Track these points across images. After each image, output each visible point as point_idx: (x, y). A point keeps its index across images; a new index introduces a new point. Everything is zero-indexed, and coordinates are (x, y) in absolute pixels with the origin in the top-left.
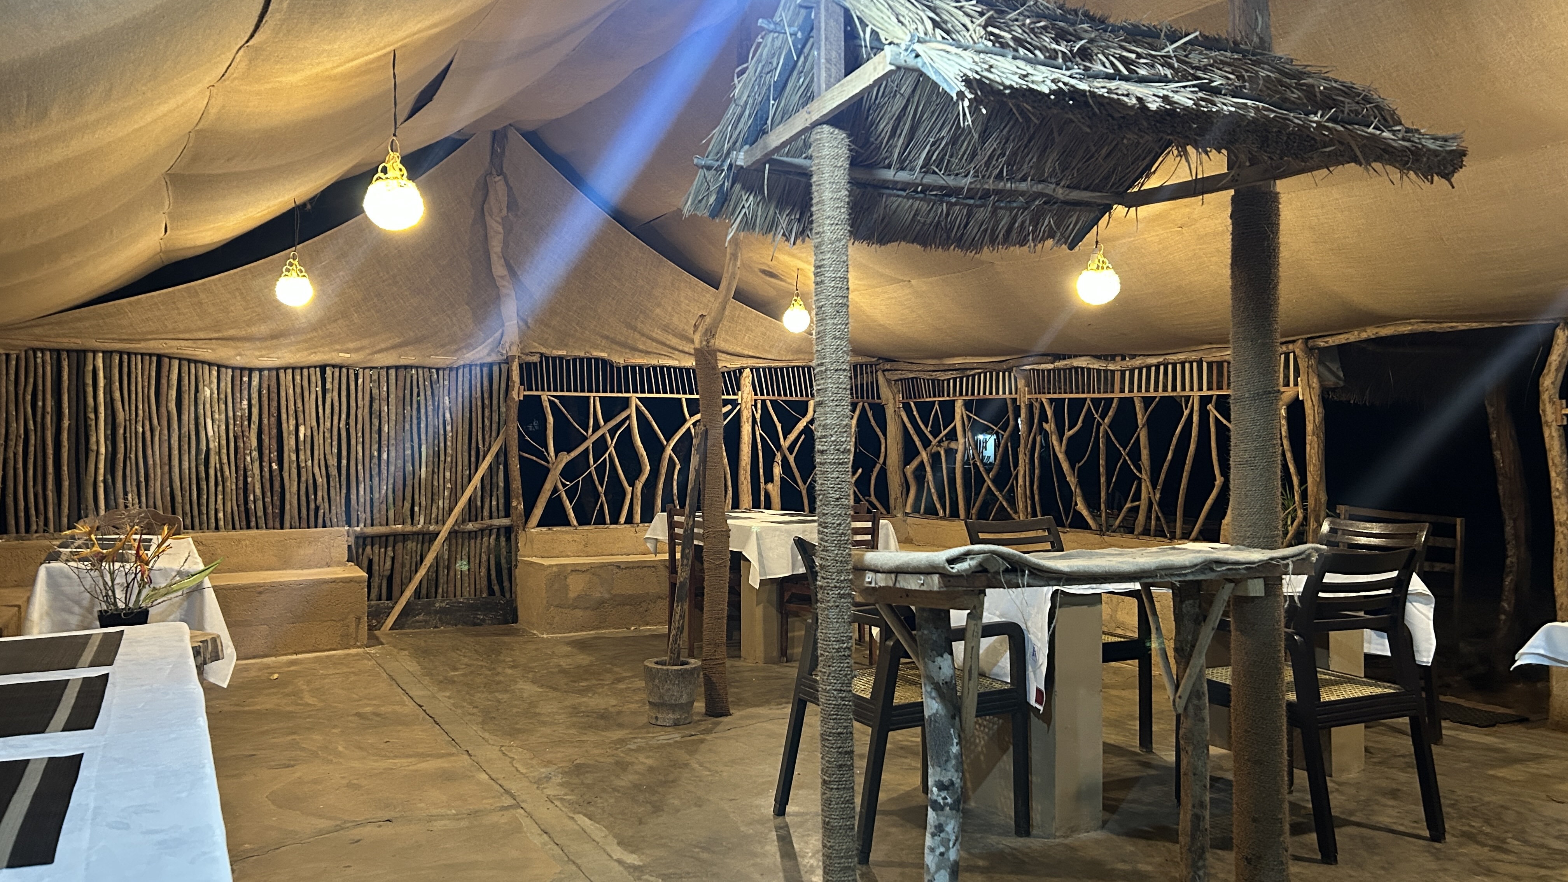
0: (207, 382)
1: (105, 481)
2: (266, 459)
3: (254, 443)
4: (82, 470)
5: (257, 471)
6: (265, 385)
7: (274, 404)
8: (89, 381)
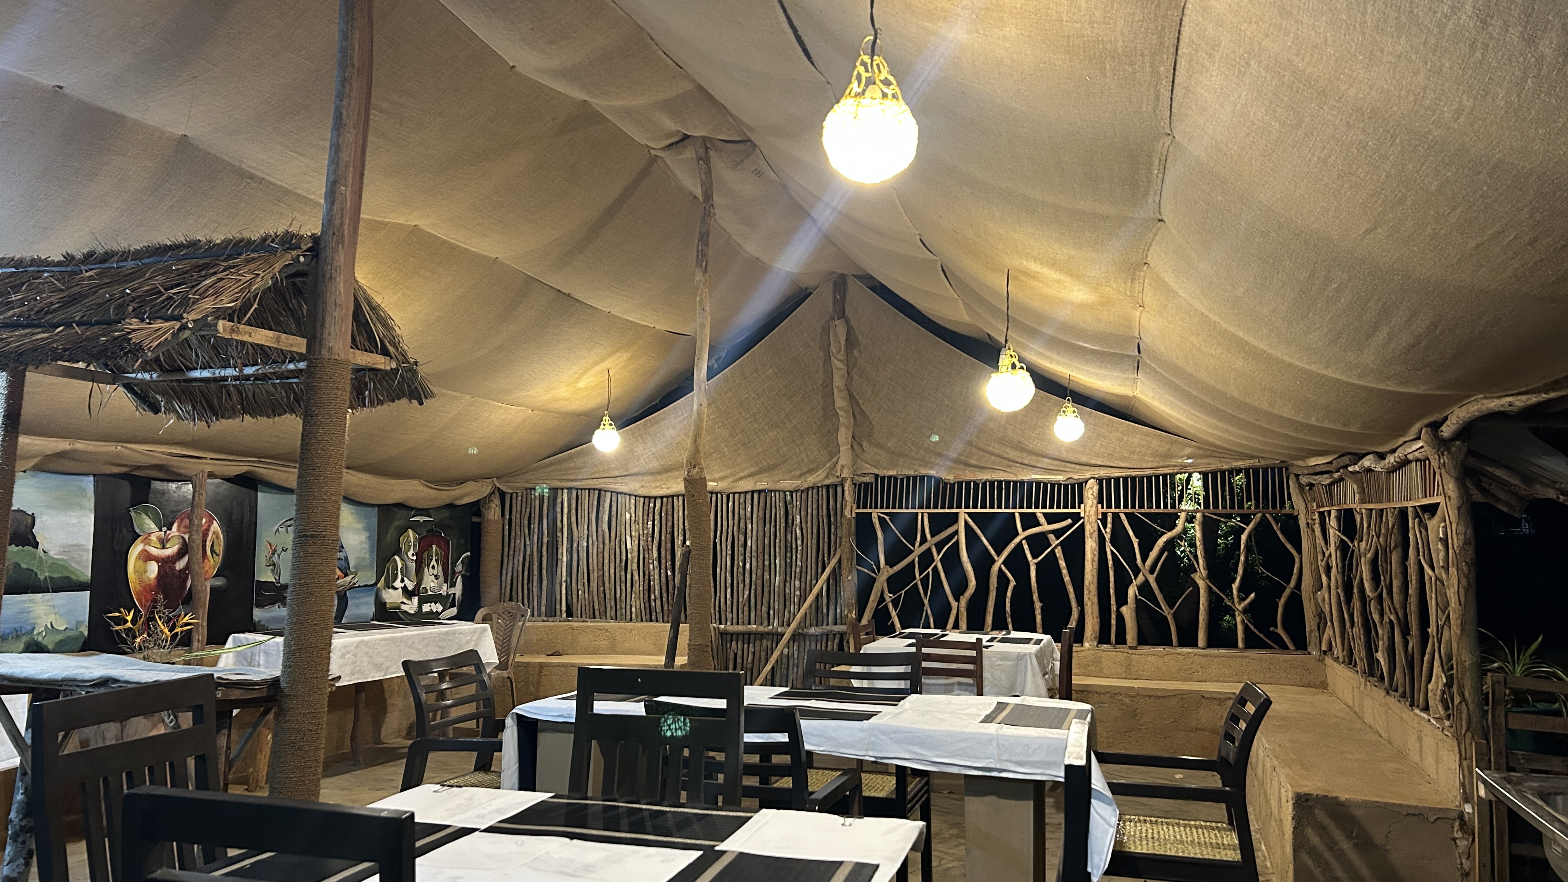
0: (627, 508)
1: (566, 581)
2: (663, 567)
3: (655, 554)
4: (554, 573)
5: (657, 577)
6: (664, 509)
7: (670, 524)
8: (559, 510)
